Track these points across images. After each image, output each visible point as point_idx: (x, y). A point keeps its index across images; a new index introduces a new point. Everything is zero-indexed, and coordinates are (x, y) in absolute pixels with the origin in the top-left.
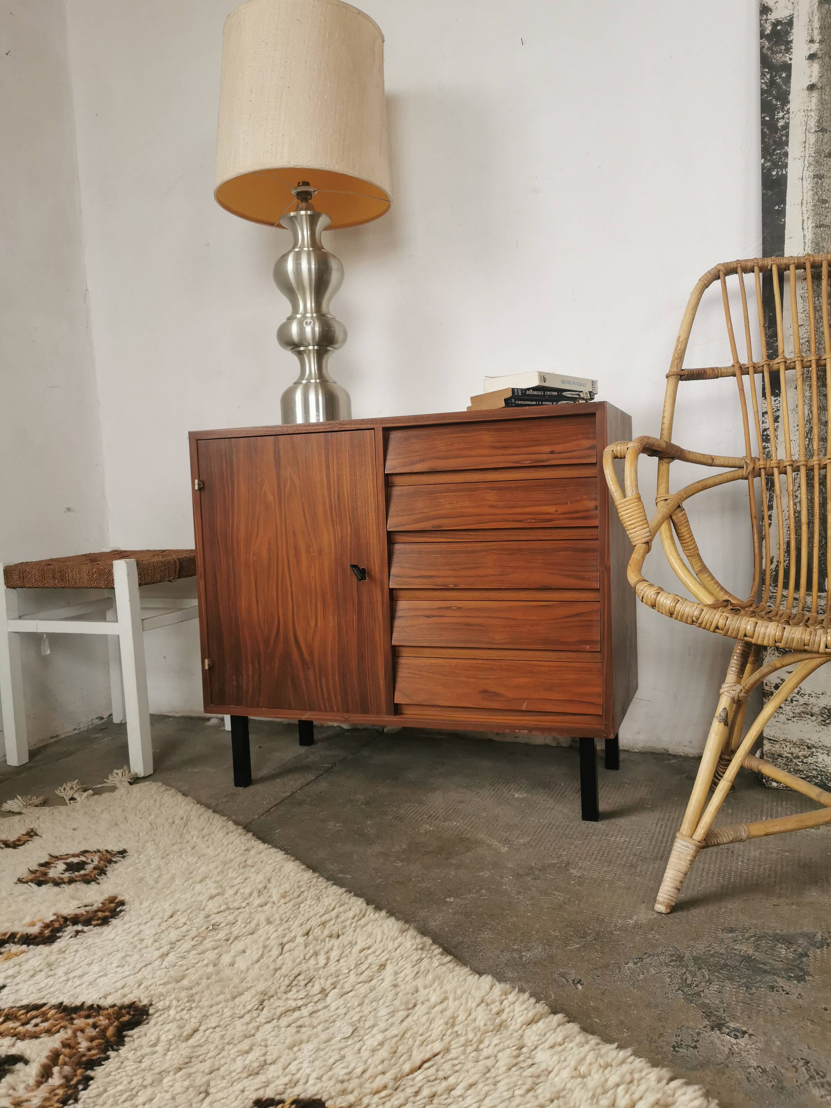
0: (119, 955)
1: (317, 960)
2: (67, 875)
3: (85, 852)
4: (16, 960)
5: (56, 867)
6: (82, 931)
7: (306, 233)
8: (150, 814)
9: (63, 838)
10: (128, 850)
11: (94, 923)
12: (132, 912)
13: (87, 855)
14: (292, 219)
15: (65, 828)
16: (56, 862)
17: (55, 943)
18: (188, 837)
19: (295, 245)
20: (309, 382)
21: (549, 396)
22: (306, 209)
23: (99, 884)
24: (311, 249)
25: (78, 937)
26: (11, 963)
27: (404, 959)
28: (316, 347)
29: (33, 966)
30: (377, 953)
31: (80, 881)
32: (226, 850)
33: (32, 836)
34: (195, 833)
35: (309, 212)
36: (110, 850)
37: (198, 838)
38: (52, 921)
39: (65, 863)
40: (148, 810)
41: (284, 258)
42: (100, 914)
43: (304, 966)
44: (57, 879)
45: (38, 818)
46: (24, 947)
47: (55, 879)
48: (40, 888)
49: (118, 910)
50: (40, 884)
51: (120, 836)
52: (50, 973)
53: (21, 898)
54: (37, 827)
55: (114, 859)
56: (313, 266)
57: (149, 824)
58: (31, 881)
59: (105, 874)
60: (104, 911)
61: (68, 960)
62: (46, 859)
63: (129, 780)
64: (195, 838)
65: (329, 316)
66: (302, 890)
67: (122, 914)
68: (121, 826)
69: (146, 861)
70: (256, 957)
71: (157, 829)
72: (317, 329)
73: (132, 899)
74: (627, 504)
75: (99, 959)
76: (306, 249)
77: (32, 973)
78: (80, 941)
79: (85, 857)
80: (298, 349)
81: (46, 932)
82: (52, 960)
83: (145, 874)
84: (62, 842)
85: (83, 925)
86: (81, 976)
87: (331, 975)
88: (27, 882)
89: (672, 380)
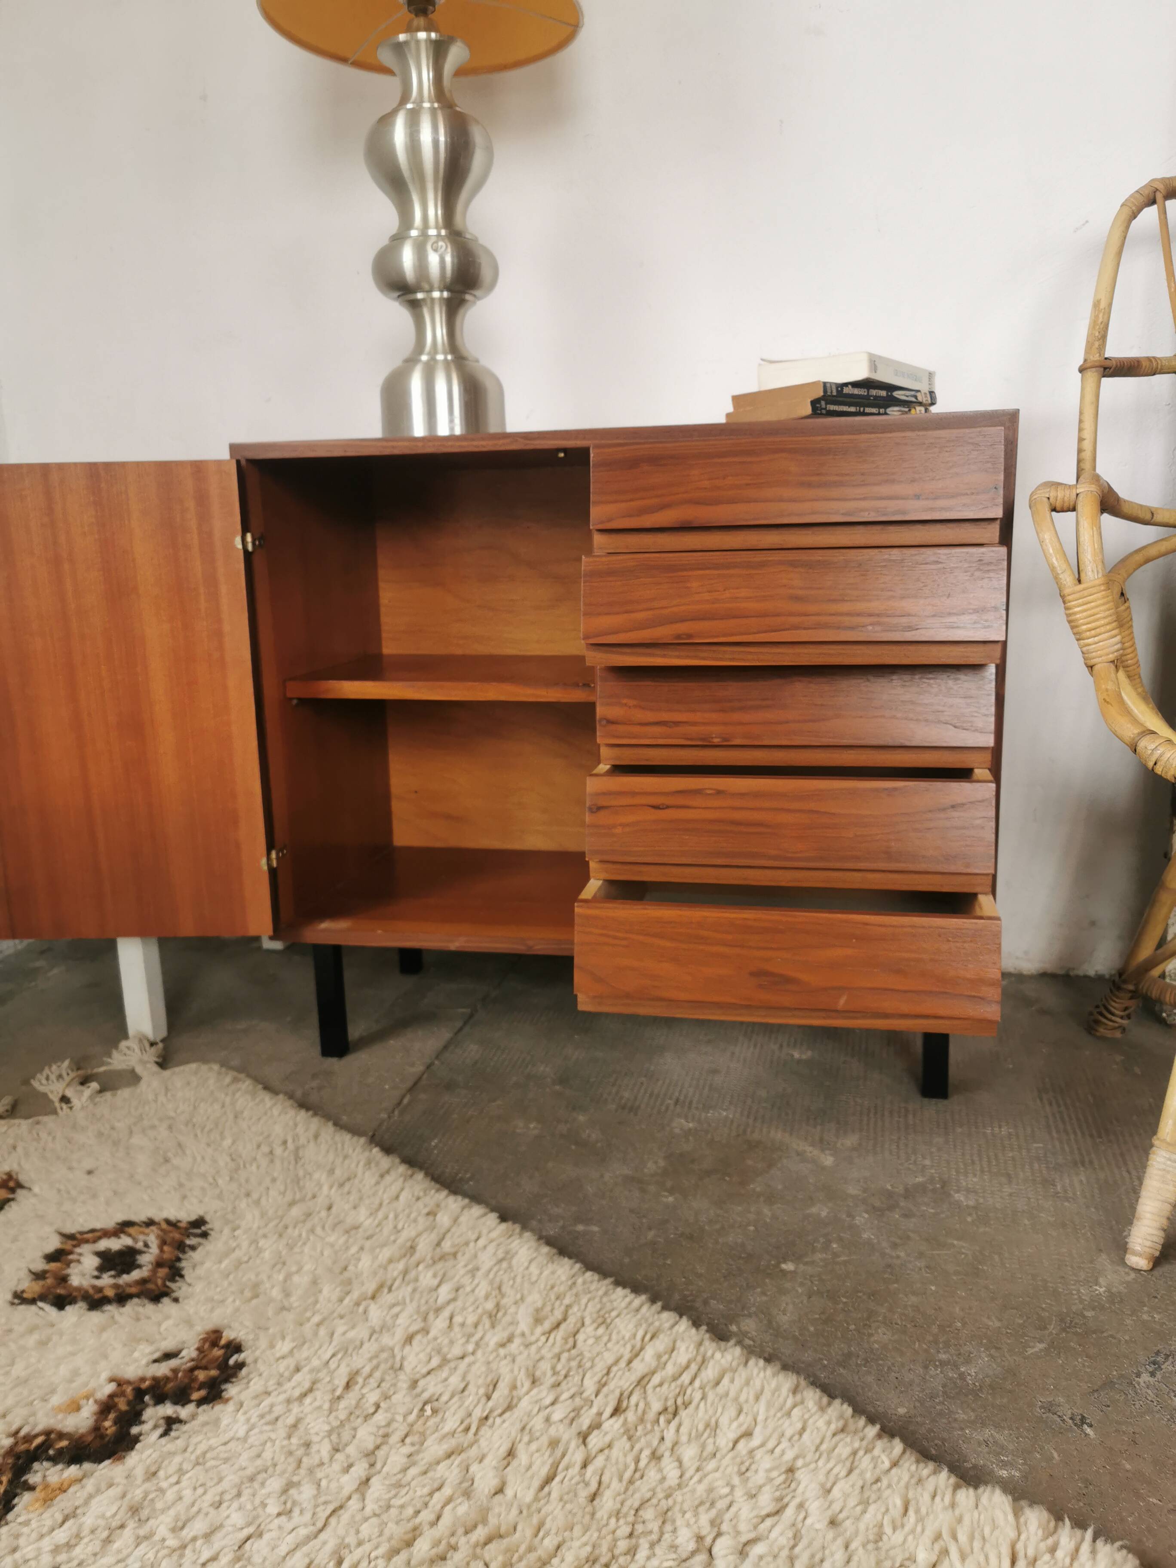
0: (275, 1484)
1: (660, 1470)
2: (106, 1280)
3: (124, 1227)
4: (64, 1503)
5: (79, 1261)
6: (178, 1421)
7: (427, 75)
8: (223, 1138)
9: (74, 1193)
10: (207, 1218)
11: (196, 1396)
12: (261, 1366)
13: (131, 1230)
14: (400, 49)
15: (70, 1169)
16: (78, 1250)
17: (133, 1454)
18: (310, 1186)
19: (405, 98)
20: (433, 359)
21: (876, 397)
22: (428, 29)
23: (176, 1300)
24: (436, 105)
25: (173, 1434)
26: (54, 1513)
27: (825, 1455)
28: (446, 294)
29: (103, 1516)
30: (770, 1445)
31: (138, 1296)
32: (391, 1216)
33: (13, 1190)
34: (321, 1176)
35: (433, 35)
36: (172, 1218)
37: (331, 1187)
38: (111, 1396)
39: (99, 1254)
40: (217, 1125)
41: (386, 120)
42: (201, 1375)
43: (643, 1488)
44: (91, 1291)
45: (14, 1148)
46: (73, 1470)
47: (87, 1292)
48: (63, 1312)
49: (232, 1362)
50: (61, 1303)
51: (181, 1185)
52: (142, 1532)
53: (32, 1340)
54: (15, 1167)
55: (188, 1242)
56: (442, 138)
57: (228, 1159)
58: (43, 1297)
59: (182, 1276)
60: (205, 1368)
61: (170, 1495)
62: (54, 1244)
63: (157, 1060)
64: (325, 1188)
65: (468, 236)
66: (567, 1301)
67: (244, 1371)
68: (176, 1161)
69: (251, 1244)
70: (544, 1471)
71: (245, 1166)
72: (448, 259)
73: (251, 1337)
74: (1086, 593)
75: (234, 1492)
76: (427, 105)
77: (105, 1534)
78: (180, 1443)
79: (130, 1235)
80: (411, 297)
81: (107, 1424)
82: (137, 1499)
83: (257, 1275)
84: (74, 1200)
85: (175, 1403)
86: (208, 1536)
87: (702, 1503)
88: (33, 1301)
89: (1092, 375)
